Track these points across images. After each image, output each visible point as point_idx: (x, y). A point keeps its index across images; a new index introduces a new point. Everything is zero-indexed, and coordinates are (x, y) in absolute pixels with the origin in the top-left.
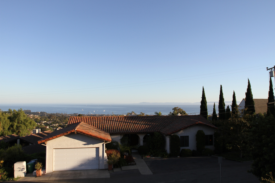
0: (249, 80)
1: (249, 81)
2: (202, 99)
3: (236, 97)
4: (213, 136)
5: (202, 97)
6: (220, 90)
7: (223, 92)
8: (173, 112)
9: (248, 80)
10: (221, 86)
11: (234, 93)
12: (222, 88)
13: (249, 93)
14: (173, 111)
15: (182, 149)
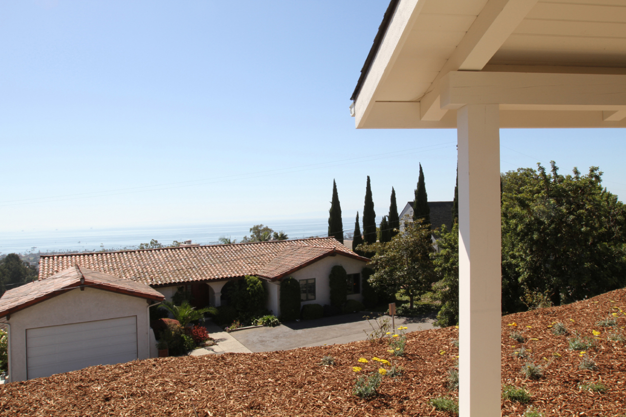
0: (422, 166)
1: (421, 168)
2: (331, 204)
3: (397, 200)
4: (361, 275)
5: (331, 201)
6: (366, 186)
7: (372, 190)
8: (251, 236)
9: (420, 165)
10: (368, 178)
11: (393, 192)
12: (371, 183)
13: (421, 191)
14: (252, 233)
15: (304, 306)
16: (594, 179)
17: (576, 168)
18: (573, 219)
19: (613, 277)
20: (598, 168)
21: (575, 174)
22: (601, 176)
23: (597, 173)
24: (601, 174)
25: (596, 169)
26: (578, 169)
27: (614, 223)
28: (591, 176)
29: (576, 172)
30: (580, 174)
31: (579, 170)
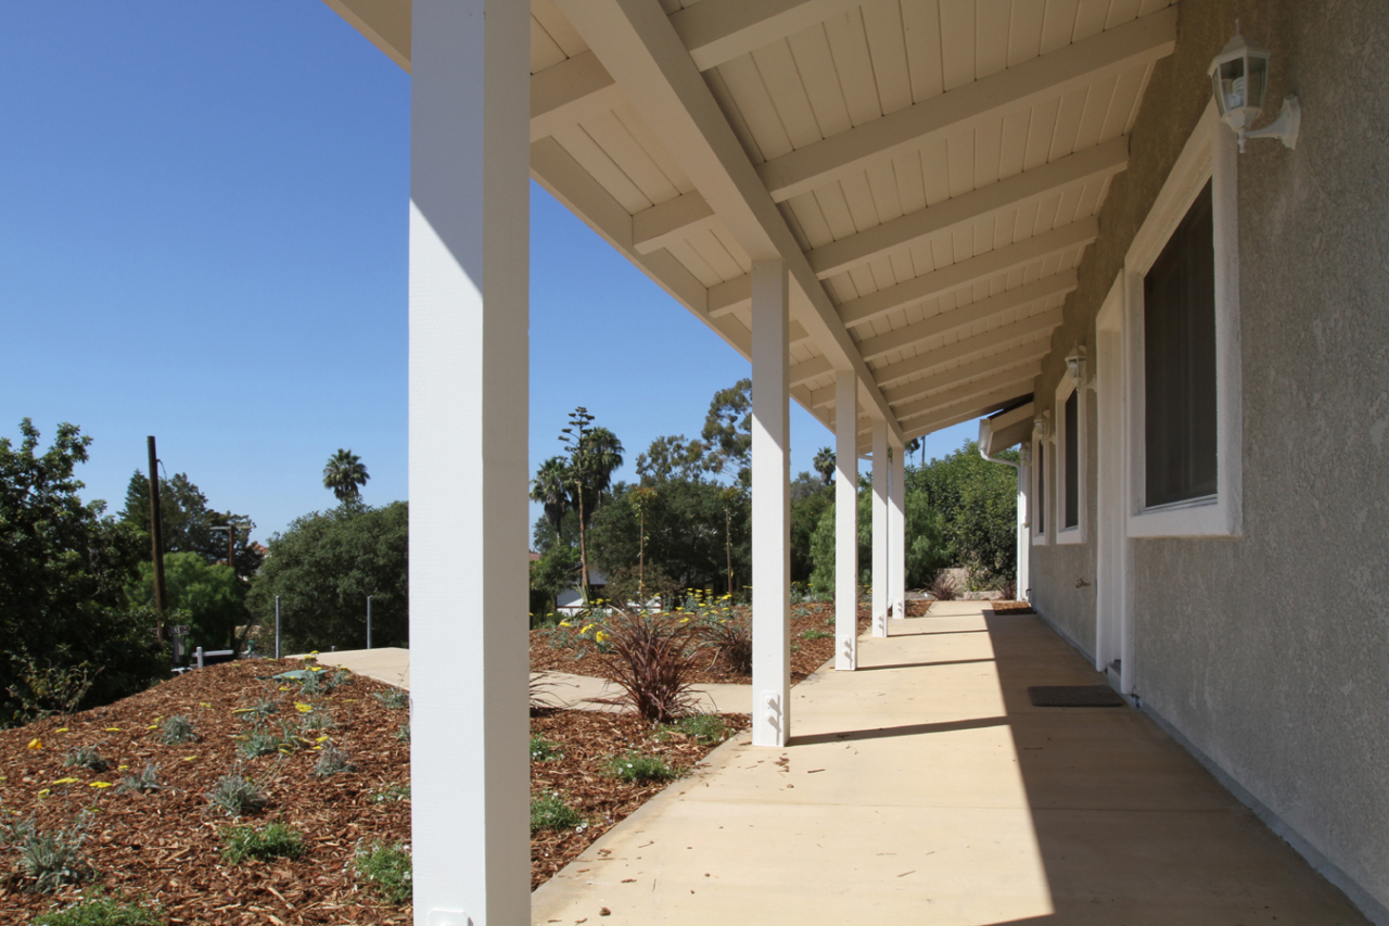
16: (69, 452)
17: (27, 421)
18: (22, 541)
19: (119, 673)
20: (77, 429)
21: (26, 434)
22: (87, 448)
23: (79, 438)
24: (87, 441)
25: (74, 431)
26: (33, 424)
27: (98, 563)
28: (62, 445)
29: (29, 431)
30: (38, 435)
31: (36, 425)
